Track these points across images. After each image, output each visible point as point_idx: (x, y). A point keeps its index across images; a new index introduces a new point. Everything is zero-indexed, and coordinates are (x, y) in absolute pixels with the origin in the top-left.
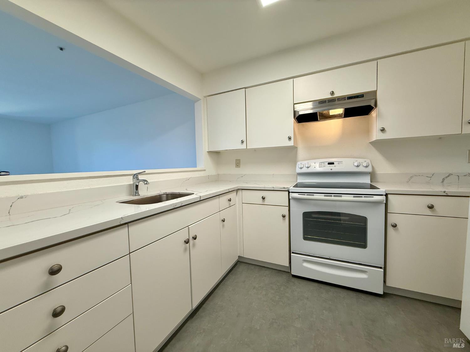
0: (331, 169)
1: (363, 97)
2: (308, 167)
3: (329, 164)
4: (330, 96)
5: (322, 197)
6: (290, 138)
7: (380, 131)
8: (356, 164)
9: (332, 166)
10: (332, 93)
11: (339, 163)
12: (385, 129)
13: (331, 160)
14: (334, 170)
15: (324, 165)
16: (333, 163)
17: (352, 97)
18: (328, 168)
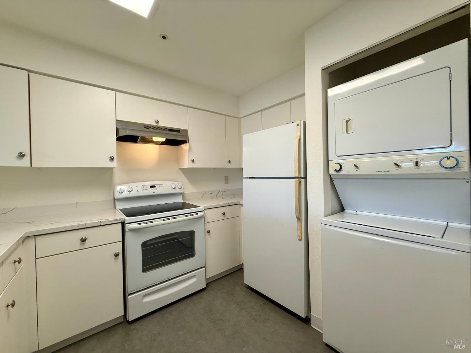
0: (154, 192)
1: (180, 132)
2: (130, 192)
3: (151, 187)
4: (155, 124)
5: (161, 222)
6: (112, 159)
7: (191, 162)
8: (173, 186)
9: (154, 189)
10: (157, 122)
11: (160, 185)
12: (195, 161)
13: (152, 183)
14: (156, 193)
15: (147, 188)
16: (154, 186)
17: (172, 130)
18: (151, 191)
